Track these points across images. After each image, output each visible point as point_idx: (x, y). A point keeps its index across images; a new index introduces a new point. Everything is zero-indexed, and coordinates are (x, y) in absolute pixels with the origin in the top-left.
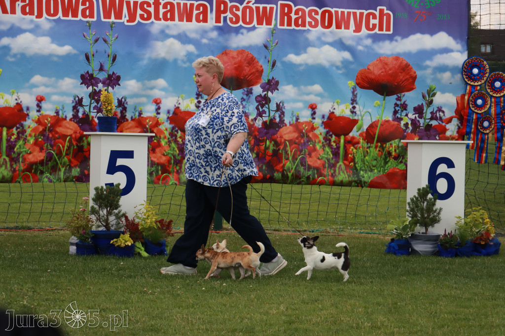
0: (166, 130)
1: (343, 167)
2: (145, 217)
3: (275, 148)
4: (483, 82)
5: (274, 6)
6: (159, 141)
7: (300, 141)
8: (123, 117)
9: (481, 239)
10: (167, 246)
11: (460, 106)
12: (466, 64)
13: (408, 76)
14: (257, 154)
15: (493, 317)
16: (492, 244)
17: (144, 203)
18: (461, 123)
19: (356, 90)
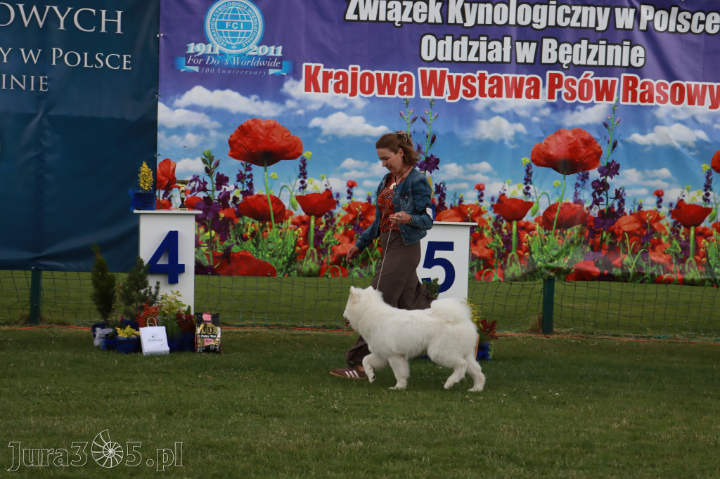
0: (490, 219)
1: (694, 263)
3: (612, 241)
5: (617, 79)
6: (481, 232)
7: (642, 233)
8: (442, 205)
10: (490, 350)
14: (592, 247)
19: (711, 175)
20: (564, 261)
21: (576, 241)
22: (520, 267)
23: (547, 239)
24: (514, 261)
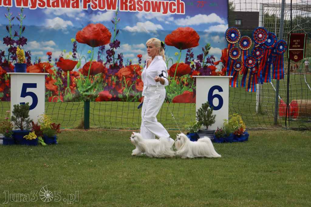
0: (55, 70)
2: (44, 122)
3: (117, 80)
4: (237, 41)
6: (51, 77)
7: (132, 76)
8: (29, 63)
9: (238, 132)
10: (57, 139)
11: (224, 55)
12: (228, 32)
13: (194, 38)
14: (107, 84)
15: (245, 177)
16: (244, 135)
17: (43, 114)
18: (225, 65)
20: (94, 91)
21: (99, 81)
22: (71, 95)
23: (85, 80)
24: (69, 91)
